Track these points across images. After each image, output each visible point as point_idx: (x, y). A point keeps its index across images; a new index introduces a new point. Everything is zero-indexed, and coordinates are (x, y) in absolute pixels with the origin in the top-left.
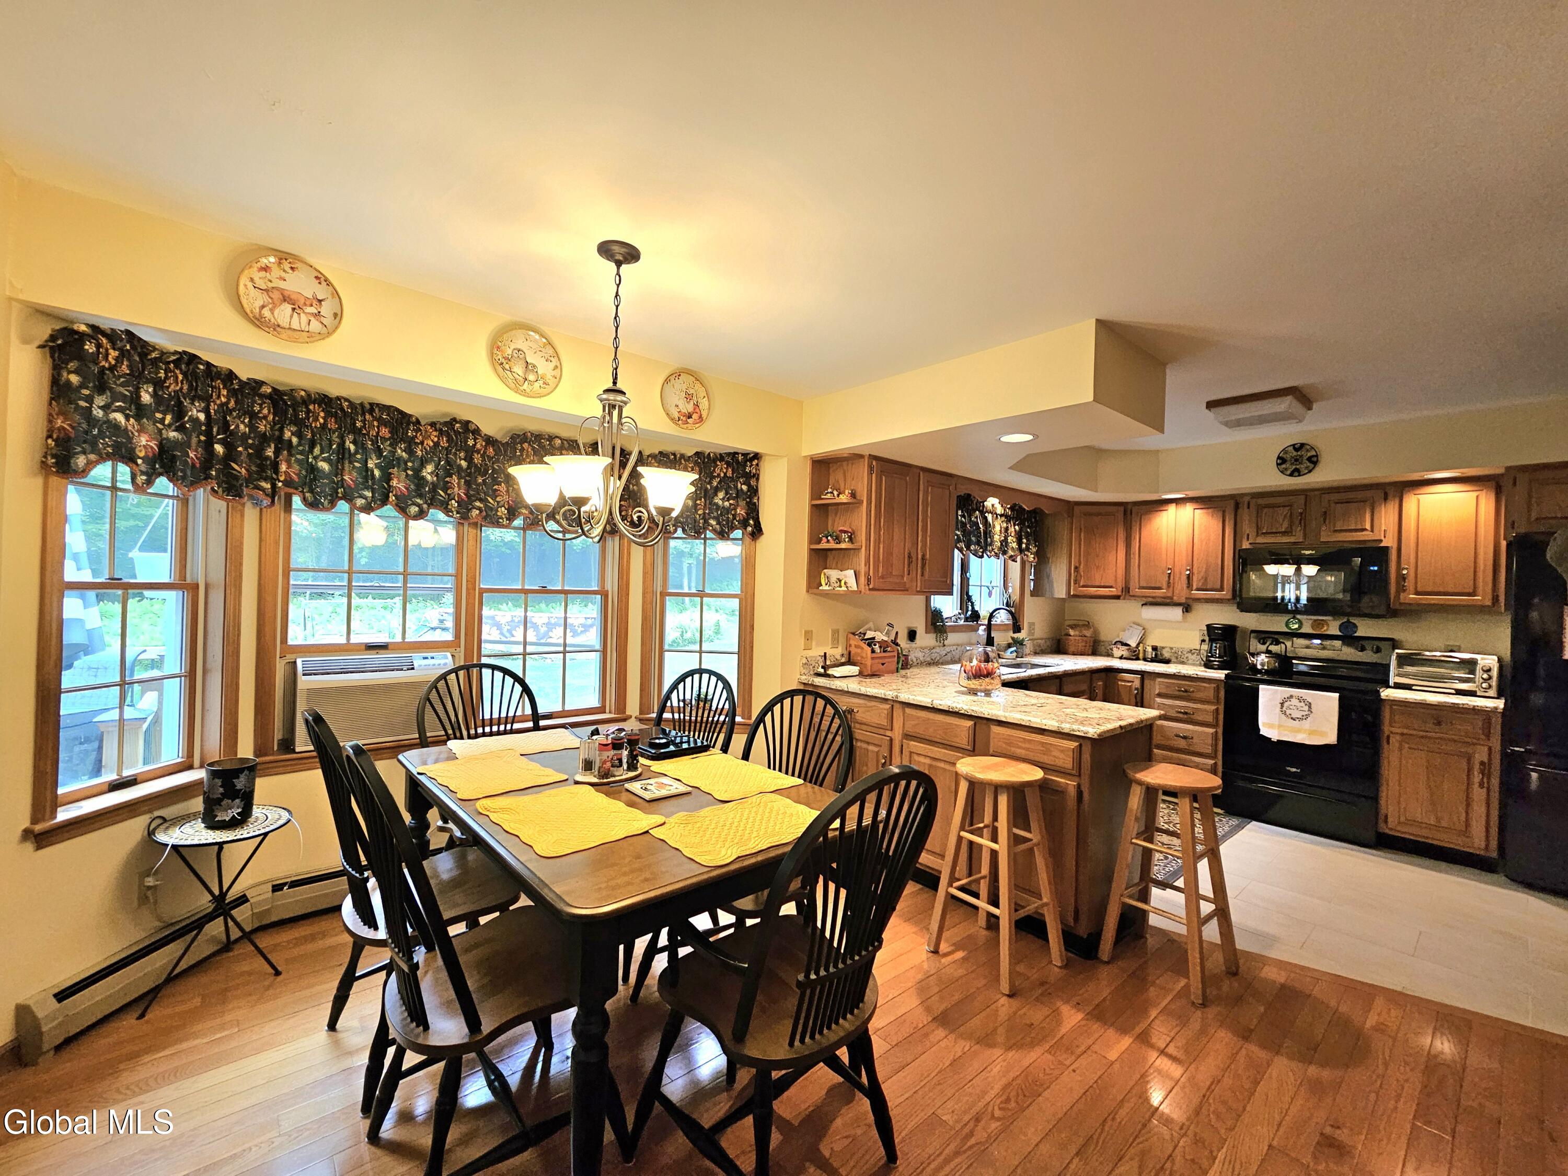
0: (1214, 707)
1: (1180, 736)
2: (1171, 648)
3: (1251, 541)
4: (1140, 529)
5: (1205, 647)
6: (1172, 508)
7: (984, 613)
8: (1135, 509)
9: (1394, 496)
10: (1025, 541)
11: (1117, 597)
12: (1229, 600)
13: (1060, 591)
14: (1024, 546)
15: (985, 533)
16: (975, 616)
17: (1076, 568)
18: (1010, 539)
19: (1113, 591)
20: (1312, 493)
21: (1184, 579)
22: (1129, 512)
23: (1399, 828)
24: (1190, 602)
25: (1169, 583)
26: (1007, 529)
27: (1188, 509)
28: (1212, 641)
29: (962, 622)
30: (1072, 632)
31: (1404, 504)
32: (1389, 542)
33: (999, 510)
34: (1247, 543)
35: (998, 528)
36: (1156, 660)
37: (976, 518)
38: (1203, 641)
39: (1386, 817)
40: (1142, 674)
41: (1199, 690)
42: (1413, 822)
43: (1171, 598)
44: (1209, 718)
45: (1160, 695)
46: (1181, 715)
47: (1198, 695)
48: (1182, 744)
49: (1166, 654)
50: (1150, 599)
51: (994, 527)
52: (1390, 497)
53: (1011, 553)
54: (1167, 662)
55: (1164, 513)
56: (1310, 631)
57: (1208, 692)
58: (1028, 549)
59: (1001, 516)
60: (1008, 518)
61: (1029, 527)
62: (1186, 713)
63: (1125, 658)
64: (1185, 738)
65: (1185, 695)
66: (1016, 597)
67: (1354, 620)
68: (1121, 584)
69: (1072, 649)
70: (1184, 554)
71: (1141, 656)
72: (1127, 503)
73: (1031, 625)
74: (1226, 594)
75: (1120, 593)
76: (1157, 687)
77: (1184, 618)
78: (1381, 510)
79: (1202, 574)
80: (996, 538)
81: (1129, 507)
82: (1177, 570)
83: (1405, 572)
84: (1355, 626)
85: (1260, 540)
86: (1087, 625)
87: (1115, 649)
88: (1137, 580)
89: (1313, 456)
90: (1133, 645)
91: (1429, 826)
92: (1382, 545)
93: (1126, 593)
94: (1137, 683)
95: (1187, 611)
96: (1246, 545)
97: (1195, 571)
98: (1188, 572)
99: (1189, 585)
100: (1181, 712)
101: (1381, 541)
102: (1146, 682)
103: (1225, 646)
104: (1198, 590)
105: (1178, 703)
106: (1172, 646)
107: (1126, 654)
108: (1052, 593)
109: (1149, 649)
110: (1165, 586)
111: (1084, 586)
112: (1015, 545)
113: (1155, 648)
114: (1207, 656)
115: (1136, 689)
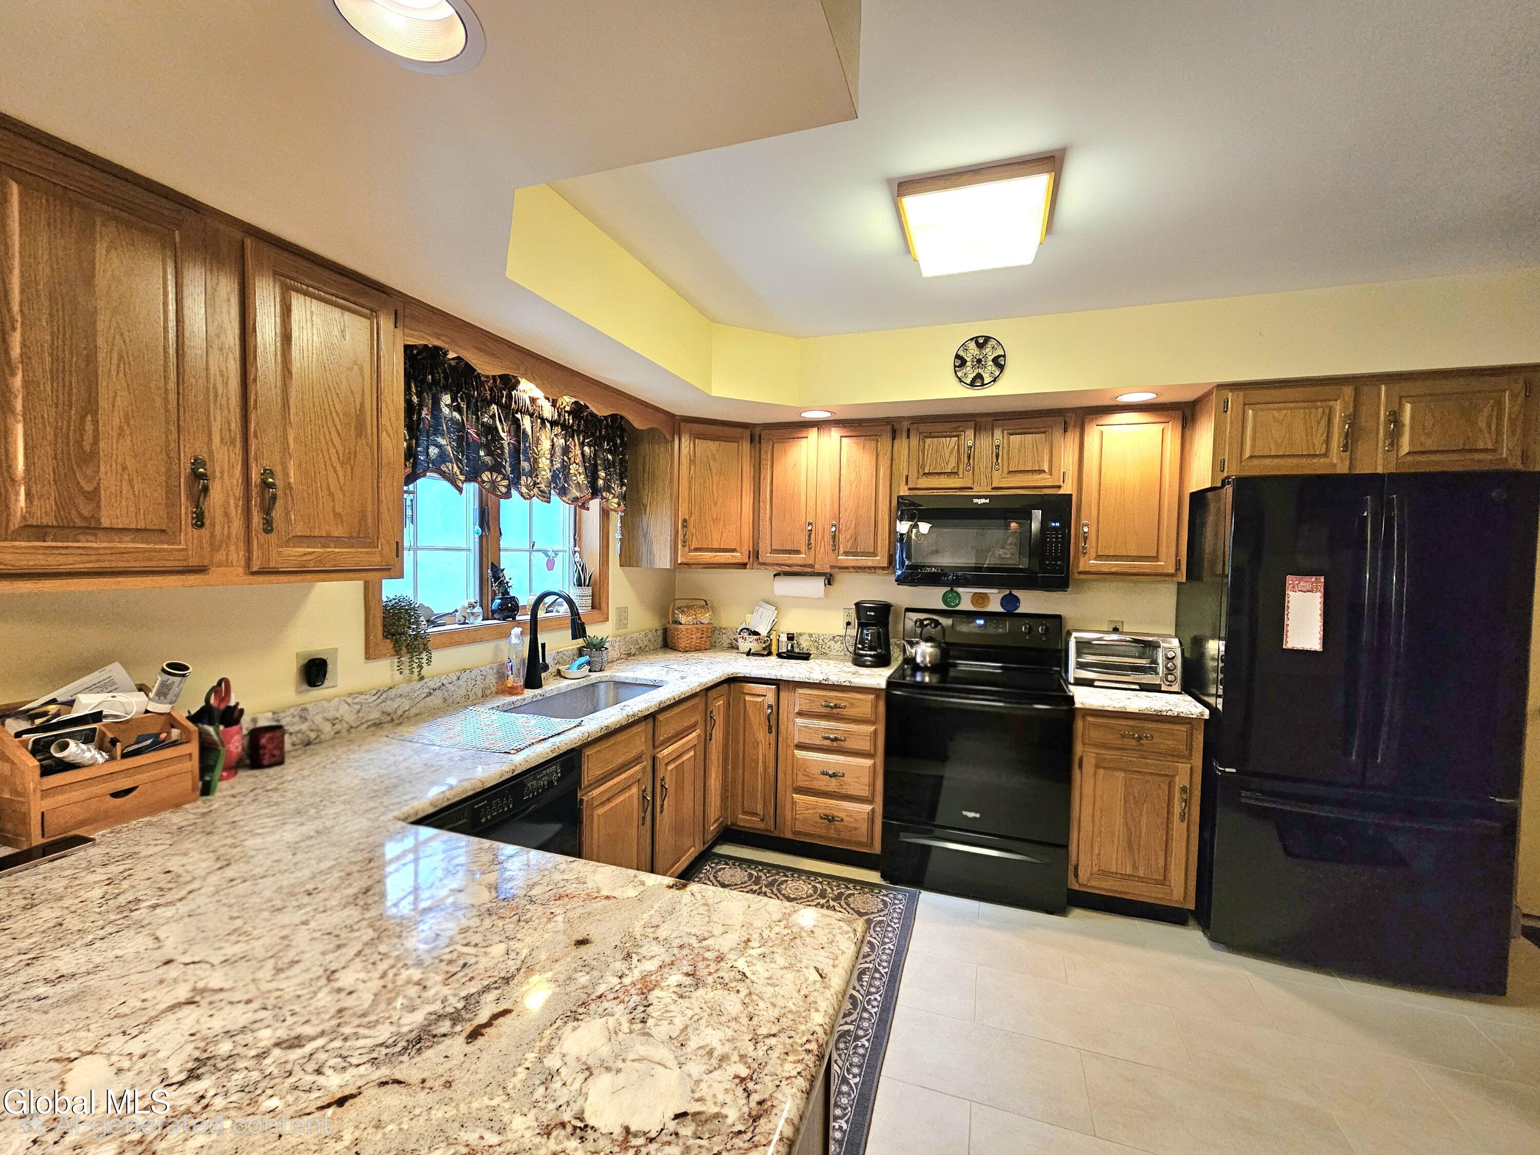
0: (872, 728)
1: (827, 774)
2: (810, 635)
3: (911, 485)
4: (772, 466)
5: (853, 632)
6: (813, 434)
7: (525, 599)
8: (764, 434)
9: (1075, 427)
10: (602, 474)
11: (744, 566)
12: (883, 568)
13: (663, 560)
14: (601, 482)
15: (516, 452)
16: (509, 609)
17: (685, 521)
18: (573, 468)
19: (737, 557)
20: (984, 419)
21: (828, 537)
22: (757, 438)
23: (1093, 883)
24: (833, 571)
25: (809, 544)
26: (566, 450)
27: (835, 434)
28: (862, 625)
29: (479, 621)
30: (683, 619)
31: (1086, 438)
32: (1067, 489)
33: (548, 411)
34: (906, 488)
35: (546, 445)
36: (790, 655)
37: (493, 417)
38: (848, 624)
39: (1076, 868)
40: (778, 684)
41: (852, 705)
42: (1105, 874)
43: (812, 566)
44: (866, 746)
45: (800, 714)
46: (827, 742)
47: (850, 712)
48: (832, 785)
49: (805, 644)
50: (787, 569)
51: (538, 442)
52: (1070, 430)
53: (575, 493)
54: (805, 657)
55: (804, 442)
56: (971, 608)
57: (865, 705)
58: (608, 488)
59: (553, 423)
60: (569, 431)
61: (609, 451)
62: (836, 739)
63: (754, 654)
64: (834, 775)
65: (832, 713)
66: (593, 567)
67: (1016, 592)
68: (747, 546)
69: (683, 643)
70: (828, 500)
71: (774, 649)
72: (755, 425)
73: (623, 613)
74: (881, 560)
75: (746, 560)
76: (797, 702)
77: (827, 594)
78: (1060, 446)
79: (851, 531)
80: (544, 463)
81: (757, 431)
82: (820, 526)
83: (1086, 530)
84: (1017, 600)
85: (924, 482)
86: (706, 605)
87: (740, 640)
88: (768, 542)
89: (1000, 356)
90: (764, 632)
91: (1124, 877)
92: (1062, 492)
93: (755, 557)
94: (770, 699)
95: (829, 584)
96: (904, 491)
97: (843, 527)
98: (833, 529)
99: (835, 547)
100: (828, 738)
101: (1060, 487)
102: (783, 695)
103: (879, 633)
104: (846, 553)
105: (824, 724)
106: (811, 632)
107: (755, 646)
108: (651, 562)
109: (784, 638)
110: (803, 548)
111: (696, 550)
112: (581, 479)
113: (791, 638)
114: (856, 648)
115: (770, 707)
